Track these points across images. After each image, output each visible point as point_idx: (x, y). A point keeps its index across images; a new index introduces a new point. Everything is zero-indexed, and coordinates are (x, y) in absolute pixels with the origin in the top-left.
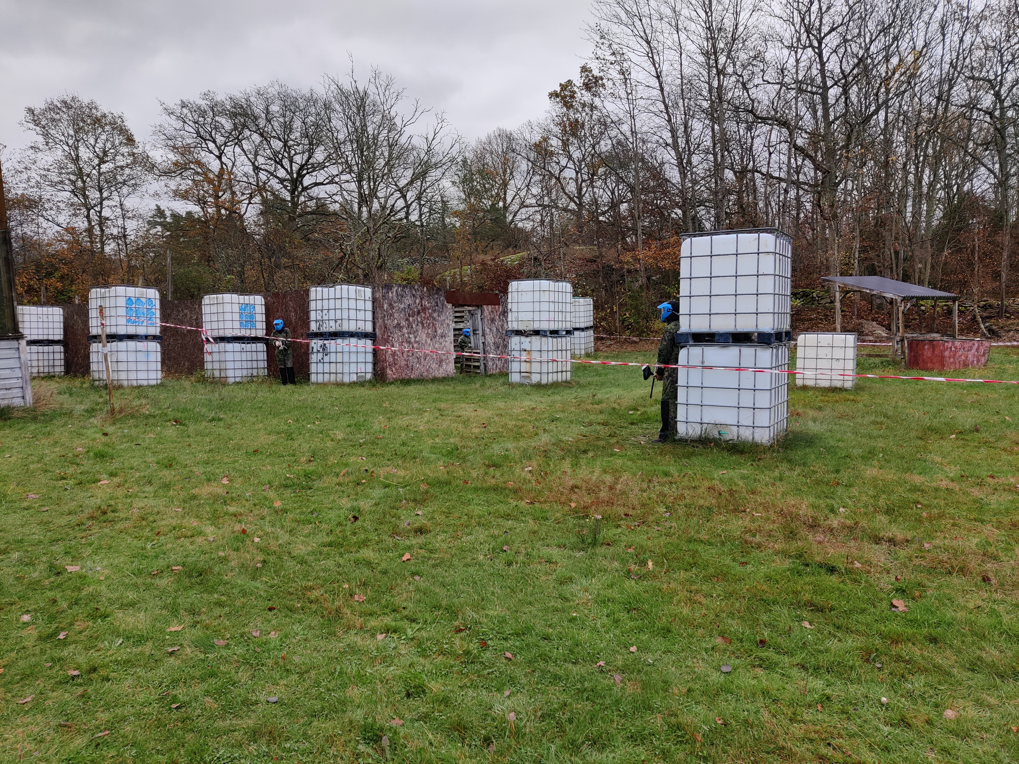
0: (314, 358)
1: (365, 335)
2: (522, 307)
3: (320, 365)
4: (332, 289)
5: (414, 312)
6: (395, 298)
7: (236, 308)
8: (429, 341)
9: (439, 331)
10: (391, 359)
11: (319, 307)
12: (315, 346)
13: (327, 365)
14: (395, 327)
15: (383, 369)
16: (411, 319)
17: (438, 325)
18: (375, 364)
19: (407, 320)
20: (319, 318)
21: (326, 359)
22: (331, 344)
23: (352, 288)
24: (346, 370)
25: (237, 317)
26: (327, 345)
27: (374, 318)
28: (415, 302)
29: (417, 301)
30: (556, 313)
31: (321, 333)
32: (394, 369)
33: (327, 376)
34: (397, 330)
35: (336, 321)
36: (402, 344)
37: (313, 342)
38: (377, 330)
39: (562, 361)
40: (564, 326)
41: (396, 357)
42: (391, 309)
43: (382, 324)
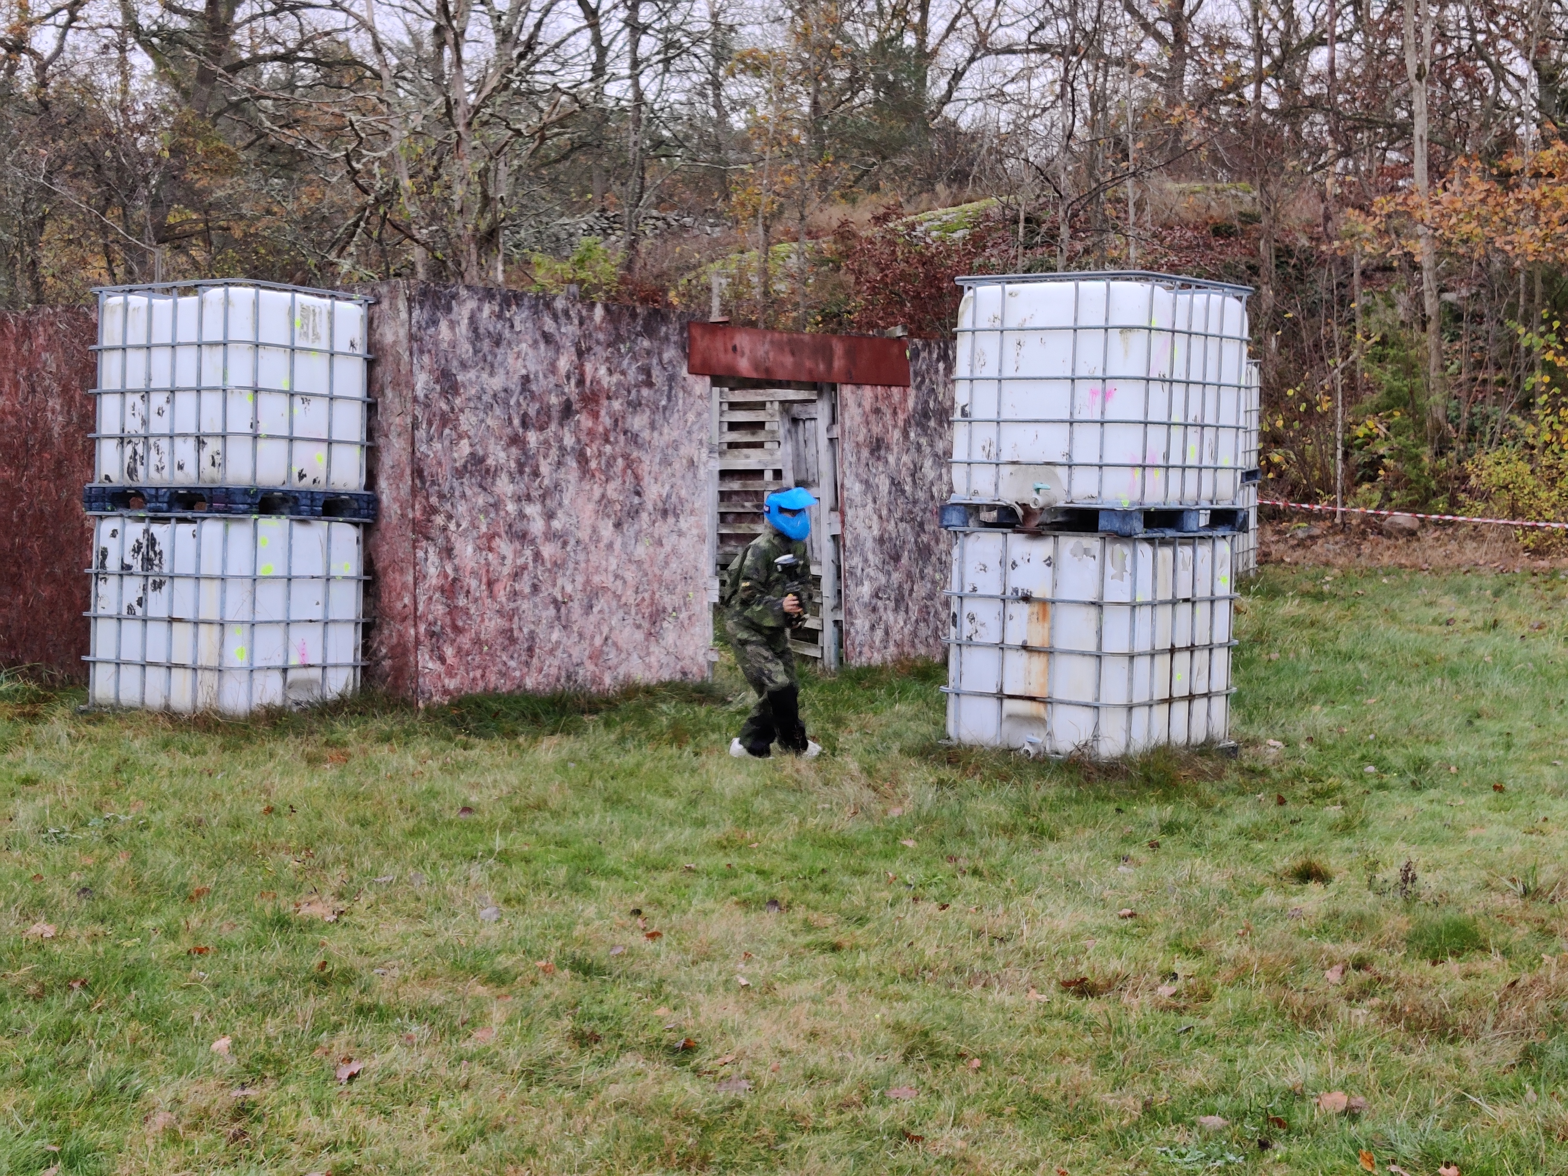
0: (107, 597)
1: (329, 505)
3: (131, 630)
5: (545, 411)
6: (465, 349)
8: (607, 530)
9: (653, 492)
10: (441, 610)
11: (136, 380)
12: (113, 546)
13: (157, 631)
14: (460, 473)
15: (403, 652)
16: (532, 438)
17: (648, 464)
18: (369, 628)
19: (516, 440)
20: (134, 425)
21: (157, 604)
22: (179, 541)
23: (275, 301)
24: (237, 654)
26: (163, 545)
27: (371, 432)
28: (553, 369)
29: (564, 363)
30: (1177, 432)
31: (139, 493)
32: (449, 652)
33: (155, 676)
34: (469, 486)
35: (200, 442)
36: (487, 543)
37: (106, 527)
38: (383, 484)
39: (1192, 649)
40: (1207, 491)
41: (462, 602)
42: (444, 393)
43: (405, 457)
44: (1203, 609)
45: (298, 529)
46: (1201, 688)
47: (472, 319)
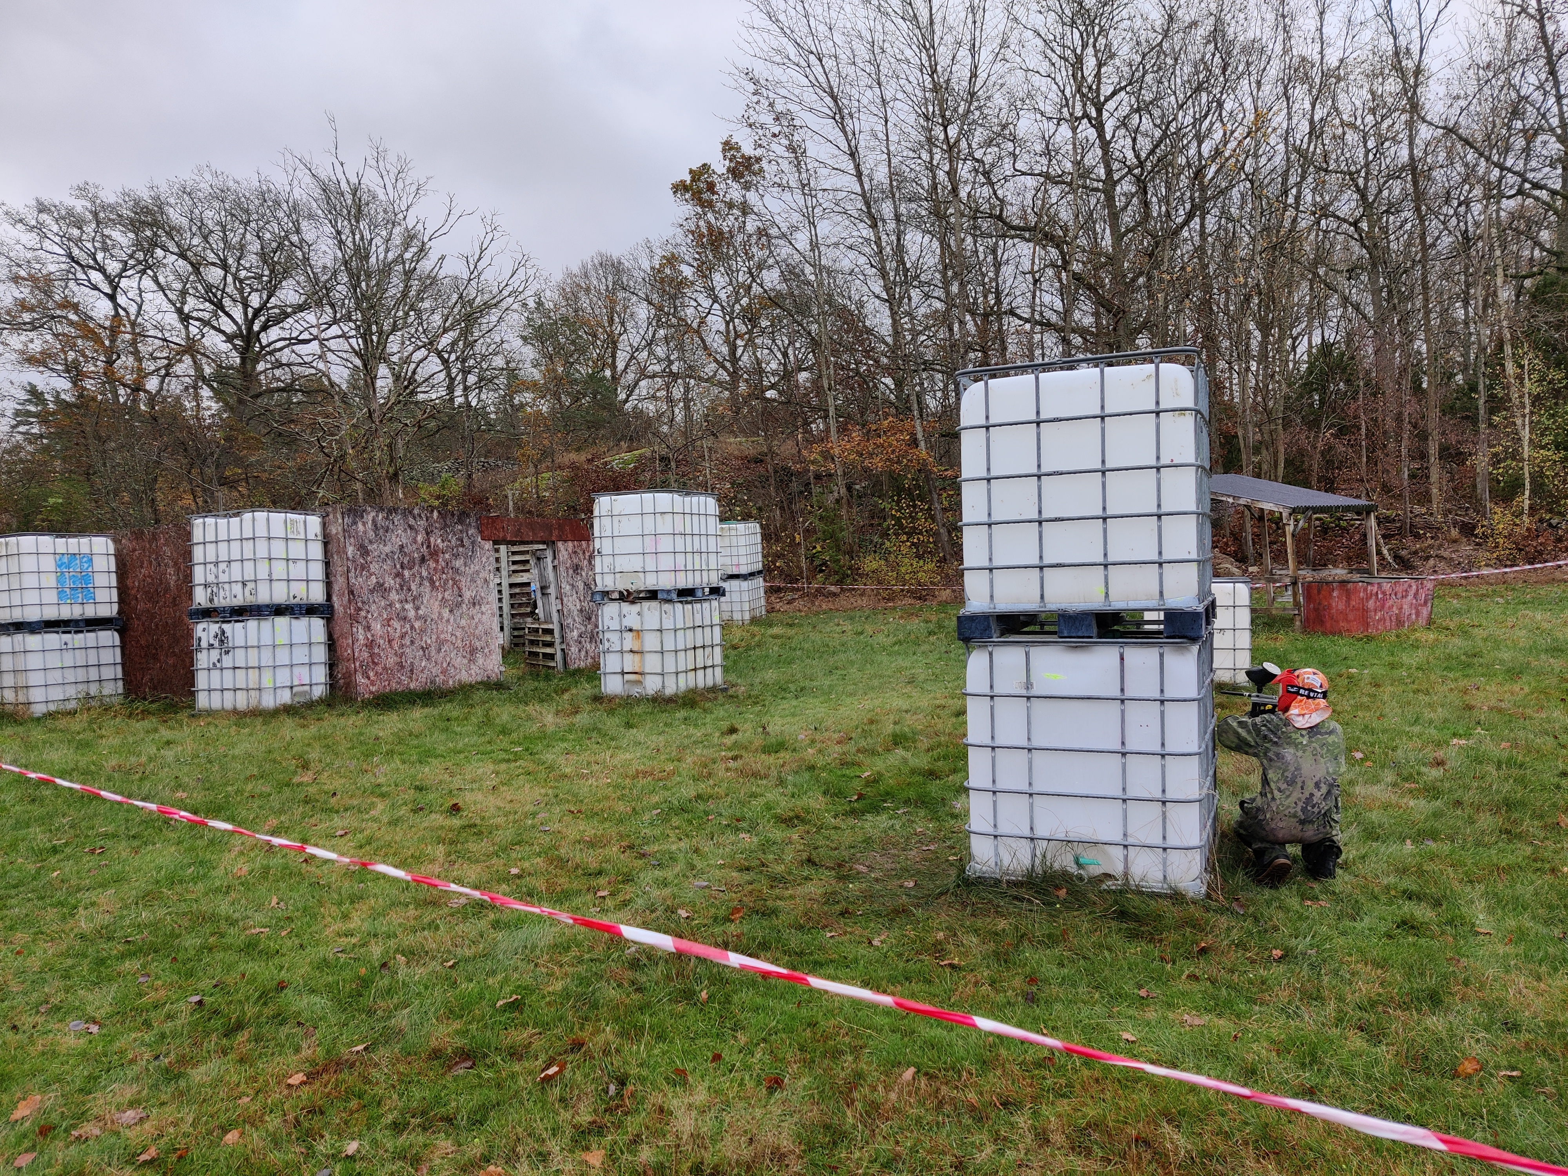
0: (203, 659)
1: (310, 610)
2: (622, 545)
3: (215, 674)
4: (235, 521)
5: (412, 561)
6: (371, 534)
7: (48, 564)
8: (446, 613)
9: (468, 595)
10: (366, 655)
11: (211, 558)
12: (204, 636)
13: (228, 674)
14: (372, 591)
15: (349, 675)
16: (407, 573)
17: (464, 582)
18: (332, 666)
19: (398, 575)
20: (211, 578)
21: (227, 661)
22: (236, 631)
23: (278, 518)
24: (267, 682)
25: (50, 581)
26: (228, 633)
27: (327, 575)
28: (415, 541)
29: (420, 538)
30: (689, 556)
31: (215, 610)
32: (371, 674)
33: (228, 695)
34: (376, 597)
35: (244, 584)
36: (388, 622)
37: (200, 627)
38: (335, 598)
39: (704, 647)
40: (705, 580)
41: (376, 651)
42: (362, 555)
43: (345, 586)
44: (708, 630)
45: (294, 622)
46: (709, 663)
47: (374, 521)
